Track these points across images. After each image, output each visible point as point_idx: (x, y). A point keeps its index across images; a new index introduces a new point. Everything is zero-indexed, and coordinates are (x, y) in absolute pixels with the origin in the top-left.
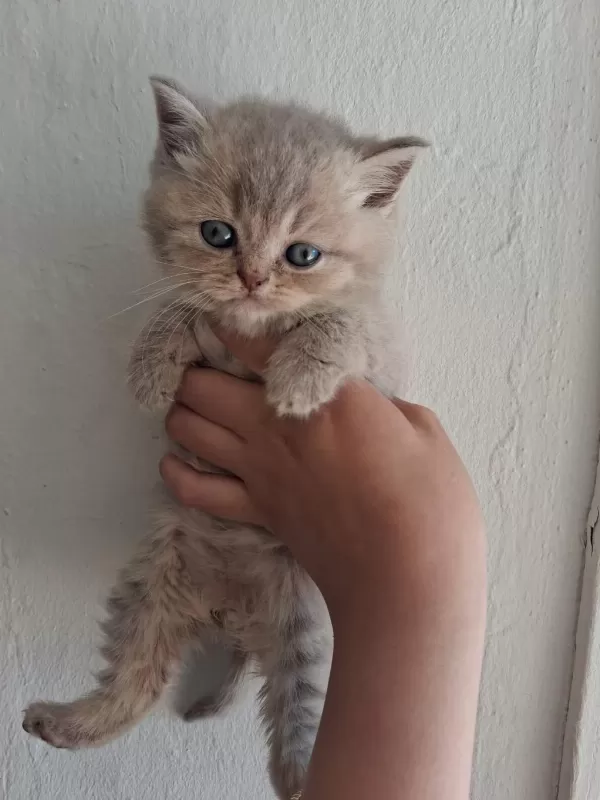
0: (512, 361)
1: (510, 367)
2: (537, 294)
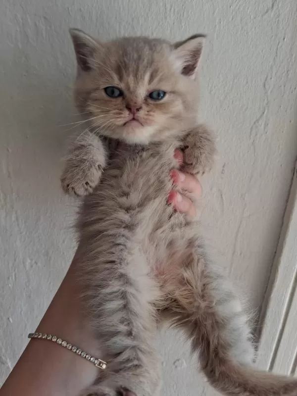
0: (267, 76)
1: (266, 80)
2: (284, 39)
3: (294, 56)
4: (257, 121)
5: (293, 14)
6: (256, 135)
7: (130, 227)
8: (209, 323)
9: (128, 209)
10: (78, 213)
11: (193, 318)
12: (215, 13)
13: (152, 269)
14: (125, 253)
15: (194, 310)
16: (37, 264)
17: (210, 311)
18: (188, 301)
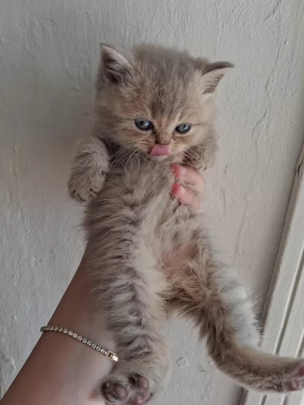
0: (269, 79)
1: (268, 82)
2: (285, 43)
3: (295, 59)
4: (260, 122)
5: (294, 19)
6: (259, 135)
7: (135, 223)
8: (214, 310)
9: (132, 206)
10: (85, 212)
11: (200, 306)
12: (219, 17)
13: (159, 262)
14: (131, 249)
15: (200, 298)
16: (41, 262)
17: (215, 298)
18: (194, 289)
